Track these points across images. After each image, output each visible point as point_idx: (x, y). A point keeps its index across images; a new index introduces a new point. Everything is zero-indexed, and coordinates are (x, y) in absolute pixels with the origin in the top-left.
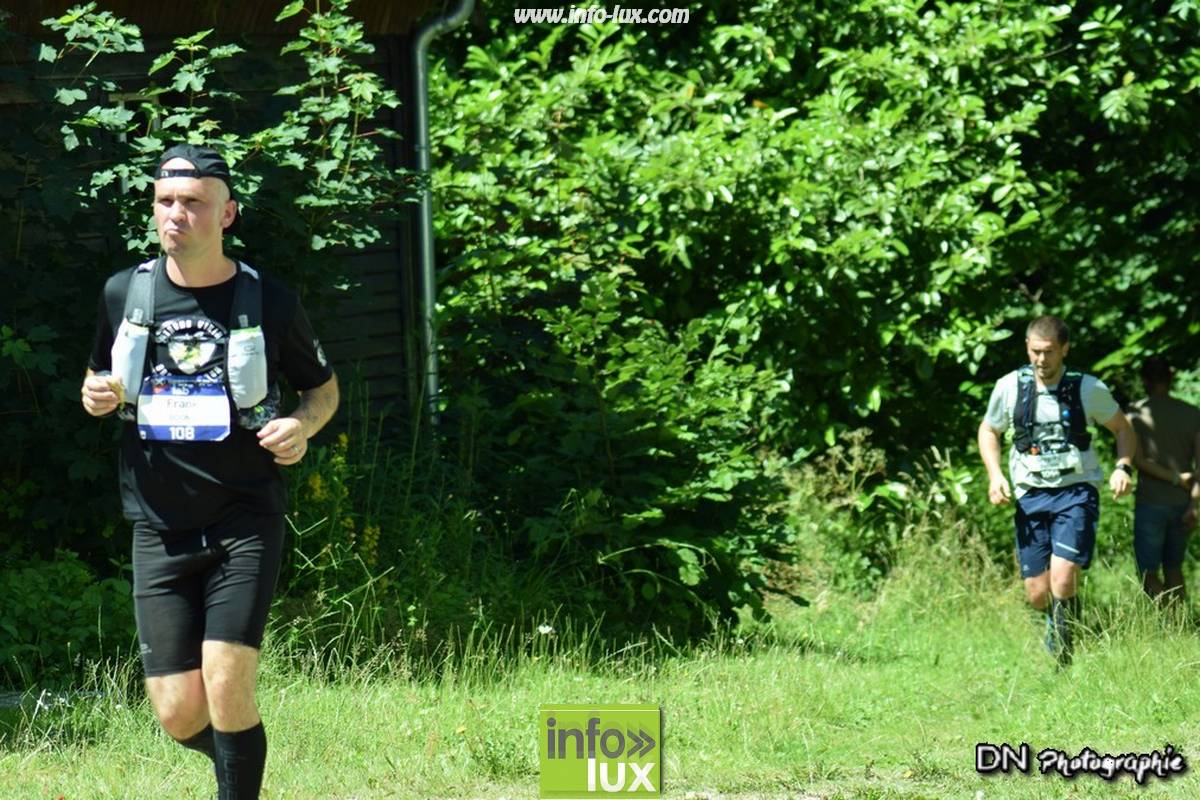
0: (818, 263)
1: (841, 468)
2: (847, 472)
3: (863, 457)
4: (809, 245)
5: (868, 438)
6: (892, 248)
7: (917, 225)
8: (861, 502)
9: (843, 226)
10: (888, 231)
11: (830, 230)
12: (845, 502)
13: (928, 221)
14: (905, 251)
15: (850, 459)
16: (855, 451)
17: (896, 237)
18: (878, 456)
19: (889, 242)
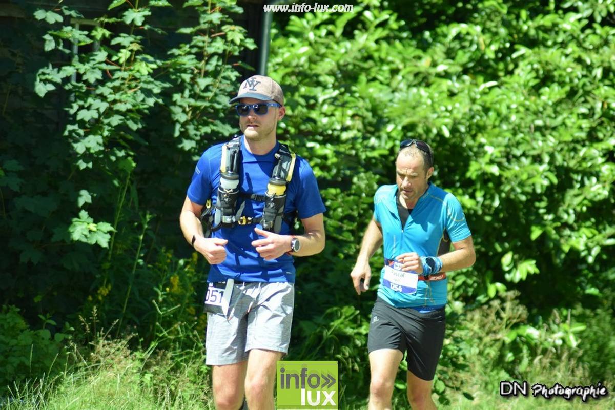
0: (498, 181)
1: (498, 314)
2: (502, 319)
3: (513, 309)
4: (495, 170)
5: (517, 298)
6: (546, 177)
7: (565, 164)
8: (508, 337)
9: (517, 158)
10: (545, 166)
11: (509, 161)
12: (499, 336)
13: (572, 164)
14: (555, 181)
15: (503, 309)
16: (508, 305)
17: (550, 170)
18: (522, 311)
19: (546, 174)
